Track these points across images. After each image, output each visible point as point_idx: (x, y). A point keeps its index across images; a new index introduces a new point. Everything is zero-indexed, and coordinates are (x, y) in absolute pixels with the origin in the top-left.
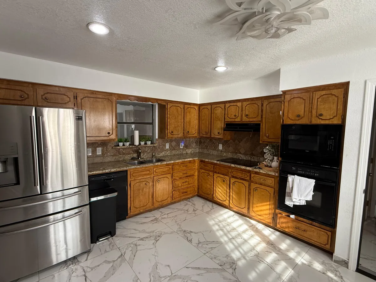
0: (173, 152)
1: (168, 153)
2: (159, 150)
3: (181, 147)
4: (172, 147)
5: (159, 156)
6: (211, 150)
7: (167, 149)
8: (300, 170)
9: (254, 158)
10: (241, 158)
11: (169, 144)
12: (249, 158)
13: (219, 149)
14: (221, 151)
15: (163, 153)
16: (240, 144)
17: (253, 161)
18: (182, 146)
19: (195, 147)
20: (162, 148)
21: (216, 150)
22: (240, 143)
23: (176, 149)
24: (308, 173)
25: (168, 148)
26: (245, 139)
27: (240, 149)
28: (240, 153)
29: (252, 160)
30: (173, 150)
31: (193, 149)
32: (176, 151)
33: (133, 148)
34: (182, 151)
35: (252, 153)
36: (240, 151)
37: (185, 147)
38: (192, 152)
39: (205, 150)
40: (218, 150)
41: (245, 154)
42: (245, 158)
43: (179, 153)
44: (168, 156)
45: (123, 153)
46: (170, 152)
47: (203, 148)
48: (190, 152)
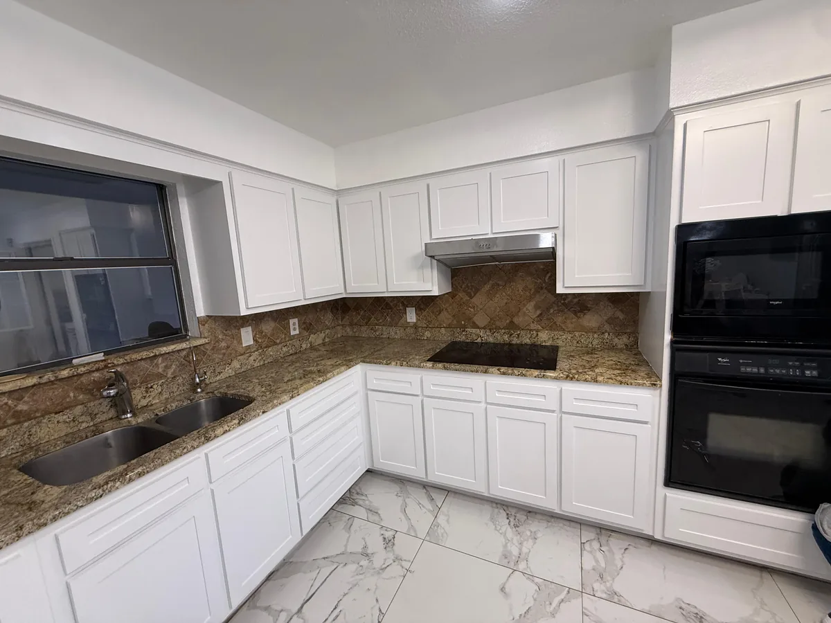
0: (270, 351)
1: (254, 360)
2: (217, 357)
3: (293, 333)
4: (266, 336)
5: (218, 378)
6: (384, 328)
7: (249, 347)
8: (747, 365)
9: (518, 335)
10: (479, 340)
11: (253, 331)
12: (506, 337)
13: (408, 321)
14: (415, 326)
15: (236, 364)
16: (473, 300)
17: (516, 344)
18: (295, 329)
19: (333, 325)
20: (228, 347)
21: (399, 324)
22: (471, 297)
23: (278, 341)
24: (778, 371)
25: (252, 342)
26: (487, 287)
27: (475, 315)
28: (475, 326)
29: (515, 341)
30: (267, 347)
31: (327, 331)
32: (280, 346)
33: (80, 375)
34: (297, 343)
35: (512, 322)
36: (475, 319)
37: (304, 329)
38: (327, 340)
39: (364, 329)
40: (406, 326)
41: (492, 327)
42: (491, 340)
43: (291, 351)
44: (253, 369)
45: (13, 416)
46: (260, 355)
47: (356, 324)
48: (321, 342)
